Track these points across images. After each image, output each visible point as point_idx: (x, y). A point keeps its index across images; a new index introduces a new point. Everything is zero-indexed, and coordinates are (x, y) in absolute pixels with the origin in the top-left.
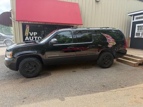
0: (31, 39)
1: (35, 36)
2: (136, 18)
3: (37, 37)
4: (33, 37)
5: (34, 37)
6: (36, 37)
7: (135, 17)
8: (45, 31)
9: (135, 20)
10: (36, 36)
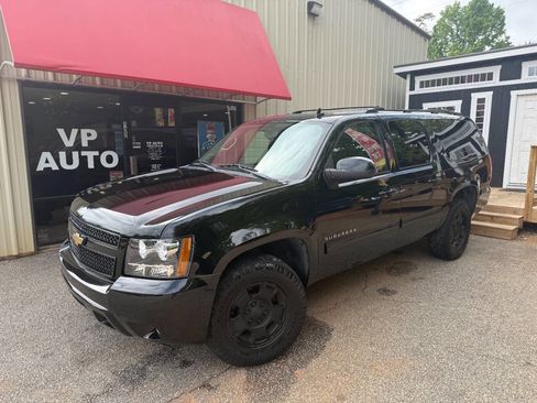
0: (70, 161)
1: (86, 149)
2: (422, 83)
3: (97, 153)
4: (75, 155)
5: (83, 153)
6: (90, 155)
7: (418, 80)
8: (134, 123)
9: (418, 90)
10: (92, 146)
